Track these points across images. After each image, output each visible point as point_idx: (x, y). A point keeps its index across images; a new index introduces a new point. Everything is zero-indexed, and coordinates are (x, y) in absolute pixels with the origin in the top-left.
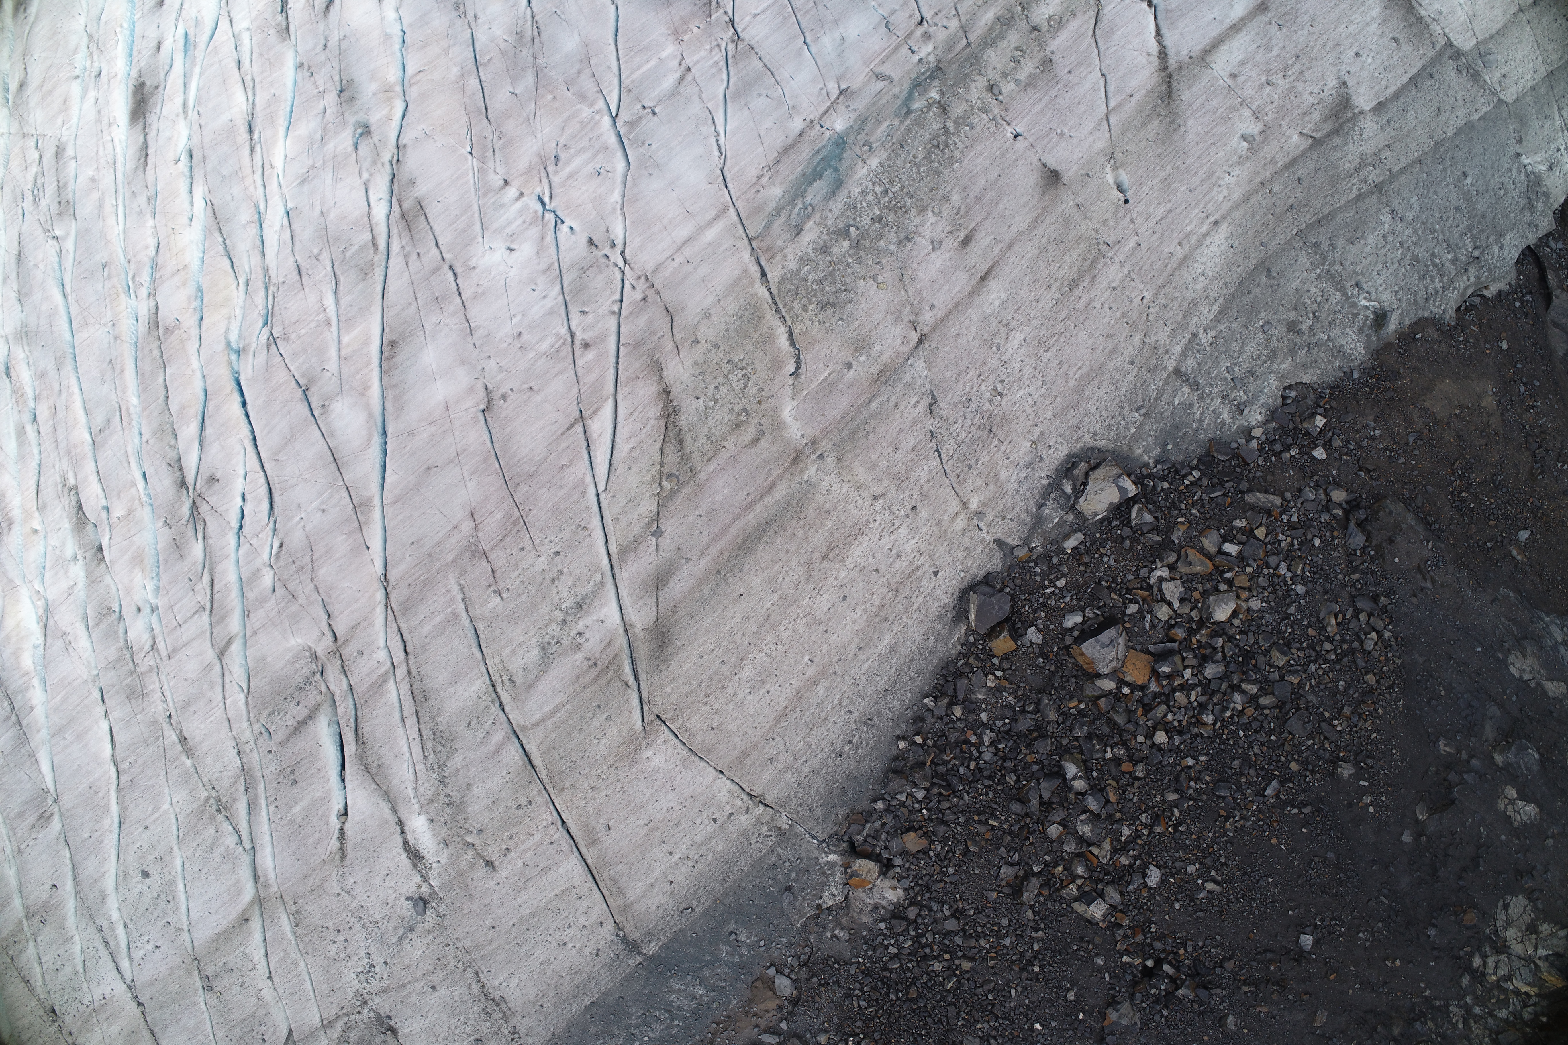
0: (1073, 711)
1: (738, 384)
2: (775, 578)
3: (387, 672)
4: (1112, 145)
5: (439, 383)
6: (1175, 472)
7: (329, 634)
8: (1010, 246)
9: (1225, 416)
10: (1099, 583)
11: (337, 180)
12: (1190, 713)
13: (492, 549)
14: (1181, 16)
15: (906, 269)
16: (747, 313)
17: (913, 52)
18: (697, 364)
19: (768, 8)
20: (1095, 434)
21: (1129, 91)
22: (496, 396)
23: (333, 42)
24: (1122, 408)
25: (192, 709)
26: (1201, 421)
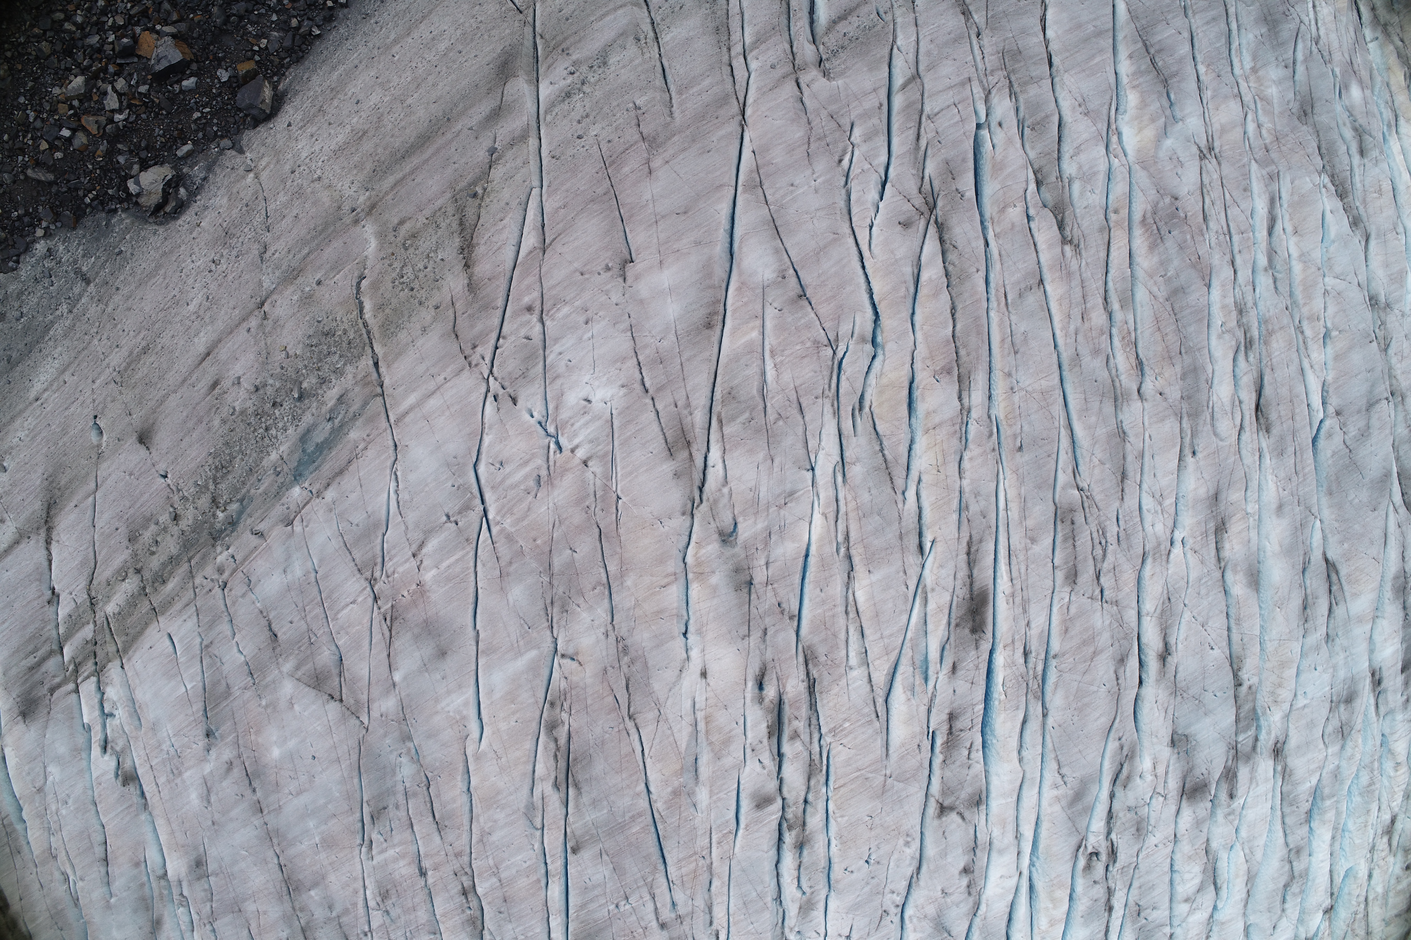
0: (199, 13)
1: (408, 270)
2: (406, 116)
3: (751, 51)
4: (97, 464)
5: (666, 285)
6: (102, 202)
7: (803, 85)
8: (184, 381)
9: (61, 248)
10: (168, 113)
11: (755, 489)
12: (113, 8)
13: (636, 143)
14: (30, 575)
15: (263, 362)
16: (392, 330)
17: (233, 557)
18: (438, 288)
19: (343, 608)
20: (155, 233)
21: (77, 509)
22: (616, 271)
23: (756, 635)
24: (132, 254)
25: (952, 36)
26: (79, 244)
